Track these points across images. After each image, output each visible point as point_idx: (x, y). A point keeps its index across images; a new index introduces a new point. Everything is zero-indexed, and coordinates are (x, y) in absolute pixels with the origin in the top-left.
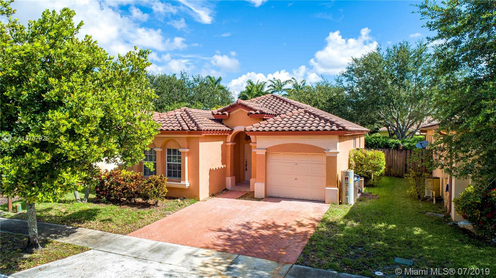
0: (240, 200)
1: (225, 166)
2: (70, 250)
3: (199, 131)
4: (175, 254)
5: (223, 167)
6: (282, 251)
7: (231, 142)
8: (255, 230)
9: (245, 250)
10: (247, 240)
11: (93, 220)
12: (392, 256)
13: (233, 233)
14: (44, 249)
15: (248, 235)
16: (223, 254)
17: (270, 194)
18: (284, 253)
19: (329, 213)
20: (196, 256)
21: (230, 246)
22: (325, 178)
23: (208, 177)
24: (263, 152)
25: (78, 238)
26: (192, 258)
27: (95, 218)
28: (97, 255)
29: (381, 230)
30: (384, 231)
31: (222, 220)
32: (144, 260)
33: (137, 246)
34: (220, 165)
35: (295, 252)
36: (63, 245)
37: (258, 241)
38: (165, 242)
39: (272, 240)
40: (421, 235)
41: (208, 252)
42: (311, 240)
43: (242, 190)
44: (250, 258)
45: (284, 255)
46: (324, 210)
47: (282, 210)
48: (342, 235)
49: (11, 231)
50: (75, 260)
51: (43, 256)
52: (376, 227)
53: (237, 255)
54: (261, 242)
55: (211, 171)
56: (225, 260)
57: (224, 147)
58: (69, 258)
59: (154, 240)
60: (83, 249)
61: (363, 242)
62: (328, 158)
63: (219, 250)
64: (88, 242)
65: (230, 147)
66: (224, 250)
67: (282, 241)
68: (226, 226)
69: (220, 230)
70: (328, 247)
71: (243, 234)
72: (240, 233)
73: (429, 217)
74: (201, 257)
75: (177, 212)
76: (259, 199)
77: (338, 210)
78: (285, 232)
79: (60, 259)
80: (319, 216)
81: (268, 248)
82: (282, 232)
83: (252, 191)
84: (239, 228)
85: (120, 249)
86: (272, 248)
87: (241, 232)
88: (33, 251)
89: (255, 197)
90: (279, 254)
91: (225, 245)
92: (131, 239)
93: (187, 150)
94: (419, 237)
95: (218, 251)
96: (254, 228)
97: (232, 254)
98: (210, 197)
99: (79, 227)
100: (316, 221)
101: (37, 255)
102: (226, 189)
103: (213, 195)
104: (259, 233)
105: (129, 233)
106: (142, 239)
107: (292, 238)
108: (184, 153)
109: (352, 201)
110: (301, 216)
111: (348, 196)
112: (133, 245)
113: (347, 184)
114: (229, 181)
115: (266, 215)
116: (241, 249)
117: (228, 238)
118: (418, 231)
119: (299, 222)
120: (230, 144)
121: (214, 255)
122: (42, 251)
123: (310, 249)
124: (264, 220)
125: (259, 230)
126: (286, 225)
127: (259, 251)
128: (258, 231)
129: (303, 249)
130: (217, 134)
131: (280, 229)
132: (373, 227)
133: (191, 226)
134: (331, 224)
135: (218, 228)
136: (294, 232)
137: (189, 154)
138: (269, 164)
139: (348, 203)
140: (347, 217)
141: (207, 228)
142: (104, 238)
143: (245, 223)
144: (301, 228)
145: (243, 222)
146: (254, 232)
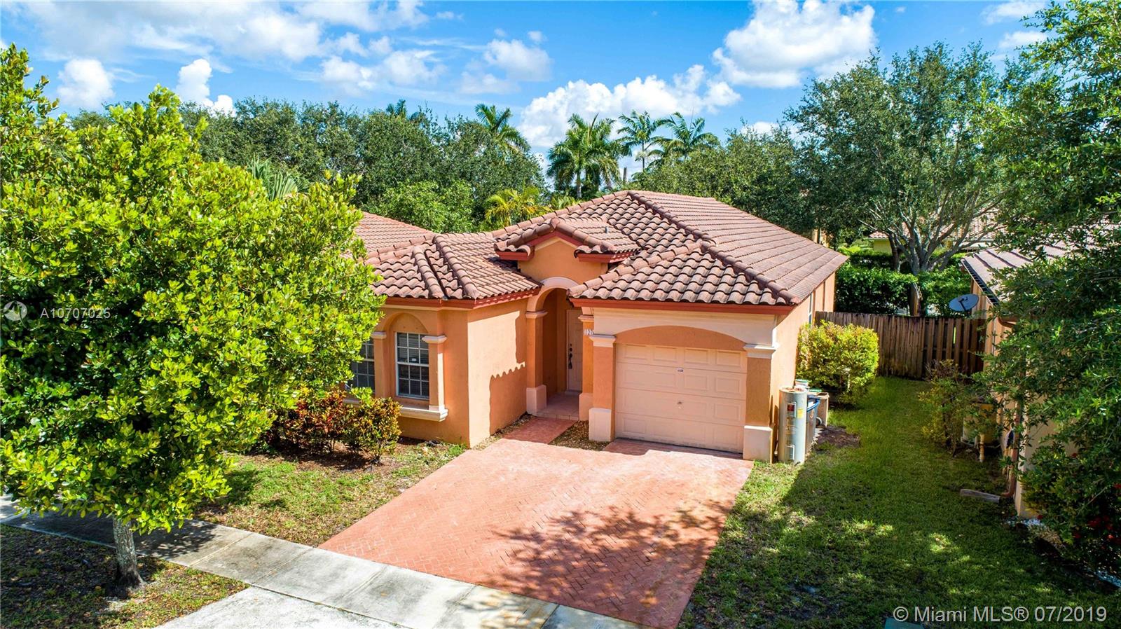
0: (558, 447)
1: (524, 364)
2: (206, 587)
3: (467, 300)
4: (425, 602)
5: (519, 368)
6: (648, 596)
7: (536, 311)
8: (591, 535)
9: (571, 591)
10: (575, 563)
11: (246, 505)
12: (881, 614)
13: (544, 544)
14: (150, 586)
15: (576, 549)
16: (524, 603)
17: (622, 432)
18: (653, 601)
19: (752, 488)
20: (469, 608)
21: (541, 580)
22: (744, 404)
23: (486, 394)
24: (608, 343)
25: (218, 555)
26: (460, 612)
27: (248, 499)
28: (262, 604)
29: (860, 539)
30: (867, 542)
31: (521, 507)
32: (361, 618)
33: (344, 578)
34: (513, 364)
35: (677, 597)
36: (187, 574)
37: (599, 567)
38: (401, 567)
39: (627, 565)
40: (946, 554)
41: (492, 596)
42: (710, 565)
43: (561, 417)
44: (581, 613)
45: (653, 605)
46: (739, 479)
47: (649, 477)
48: (776, 551)
49: (75, 534)
50: (217, 615)
51: (150, 607)
52: (851, 531)
53: (555, 606)
54: (605, 569)
55: (494, 380)
56: (529, 618)
57: (521, 325)
58: (205, 611)
59: (378, 561)
60: (231, 587)
61: (820, 573)
62: (751, 362)
63: (516, 590)
64: (241, 564)
65: (534, 322)
66: (527, 592)
67: (649, 568)
68: (529, 525)
69: (517, 535)
70: (746, 586)
71: (566, 547)
72: (560, 544)
73: (967, 502)
74: (481, 611)
75: (422, 481)
76: (599, 446)
77: (772, 478)
78: (655, 543)
79: (186, 613)
80: (726, 496)
81: (620, 588)
82: (649, 542)
83: (584, 420)
84: (558, 529)
85: (308, 585)
86: (628, 586)
87: (561, 541)
88: (128, 592)
89: (590, 439)
90: (643, 603)
91: (529, 578)
92: (327, 557)
93: (441, 340)
94: (941, 559)
95: (514, 593)
96: (590, 530)
97: (543, 603)
98: (493, 437)
99: (217, 522)
100: (723, 510)
101: (137, 602)
102: (526, 413)
103: (498, 433)
104: (600, 543)
105: (325, 540)
106: (354, 559)
107: (669, 559)
108: (435, 345)
109: (801, 454)
110: (690, 494)
111: (793, 446)
112: (335, 576)
113: (792, 421)
114: (533, 396)
115: (614, 492)
116: (562, 589)
117: (535, 559)
118: (939, 544)
119: (684, 512)
120: (535, 316)
121: (505, 605)
122: (146, 591)
123: (708, 590)
124: (612, 508)
125: (599, 536)
126: (657, 523)
127: (601, 594)
128: (597, 540)
129: (692, 589)
130: (507, 301)
131: (645, 533)
132: (844, 530)
133: (455, 523)
134: (753, 520)
135: (512, 529)
136: (673, 543)
137: (445, 347)
138: (620, 367)
139: (792, 461)
140: (788, 501)
141: (489, 528)
142: (274, 556)
143: (569, 515)
144: (689, 530)
145: (565, 511)
146: (589, 541)
